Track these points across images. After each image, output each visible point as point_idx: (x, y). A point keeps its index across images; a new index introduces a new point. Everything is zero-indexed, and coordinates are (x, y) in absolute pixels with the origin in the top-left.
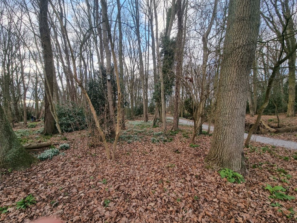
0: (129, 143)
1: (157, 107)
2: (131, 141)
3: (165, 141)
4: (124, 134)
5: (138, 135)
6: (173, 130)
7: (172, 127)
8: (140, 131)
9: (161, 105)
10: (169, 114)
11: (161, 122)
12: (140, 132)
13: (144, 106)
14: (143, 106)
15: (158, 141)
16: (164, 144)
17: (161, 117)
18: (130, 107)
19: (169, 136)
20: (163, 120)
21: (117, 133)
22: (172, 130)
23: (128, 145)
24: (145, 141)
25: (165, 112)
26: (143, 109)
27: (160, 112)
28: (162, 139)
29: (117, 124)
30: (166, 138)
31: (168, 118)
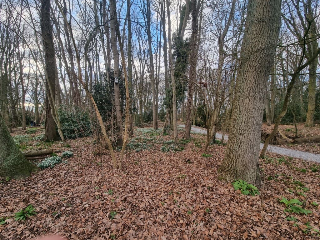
0: (137, 152)
1: (168, 113)
2: (139, 149)
3: (176, 150)
4: (132, 142)
5: (147, 143)
6: (185, 139)
7: (183, 135)
8: (149, 139)
9: (173, 111)
10: (180, 122)
11: (172, 129)
12: (149, 141)
13: (154, 112)
14: (152, 112)
15: (169, 150)
16: (175, 153)
17: (172, 125)
18: (139, 113)
19: (180, 145)
20: (174, 128)
21: (125, 141)
22: (183, 138)
23: (136, 153)
24: (154, 150)
25: (176, 119)
26: (152, 116)
27: (170, 119)
28: (173, 148)
29: (125, 131)
30: (177, 147)
31: (179, 125)
